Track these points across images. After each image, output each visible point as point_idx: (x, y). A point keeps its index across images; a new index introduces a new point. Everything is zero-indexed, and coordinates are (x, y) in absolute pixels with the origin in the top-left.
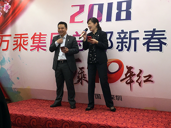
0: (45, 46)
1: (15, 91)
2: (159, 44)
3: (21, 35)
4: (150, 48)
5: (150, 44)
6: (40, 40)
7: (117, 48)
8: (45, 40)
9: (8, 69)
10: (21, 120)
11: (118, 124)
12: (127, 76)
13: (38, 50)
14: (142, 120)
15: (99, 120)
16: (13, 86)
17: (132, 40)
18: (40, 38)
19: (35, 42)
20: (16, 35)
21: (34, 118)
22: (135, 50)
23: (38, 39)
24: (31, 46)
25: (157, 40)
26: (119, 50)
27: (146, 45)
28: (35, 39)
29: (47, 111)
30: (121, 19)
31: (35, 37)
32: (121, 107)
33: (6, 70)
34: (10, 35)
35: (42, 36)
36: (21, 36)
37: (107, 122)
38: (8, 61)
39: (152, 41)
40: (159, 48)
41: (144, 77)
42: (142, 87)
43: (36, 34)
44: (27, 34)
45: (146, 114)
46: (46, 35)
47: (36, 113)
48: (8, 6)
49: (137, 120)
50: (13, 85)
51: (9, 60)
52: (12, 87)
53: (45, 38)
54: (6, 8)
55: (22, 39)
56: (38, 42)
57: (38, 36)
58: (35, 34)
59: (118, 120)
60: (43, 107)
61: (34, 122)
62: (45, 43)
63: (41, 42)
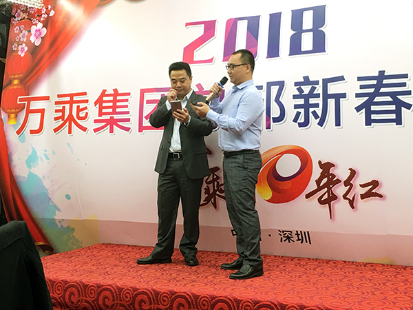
0: (128, 120)
1: (62, 226)
2: (393, 107)
3: (72, 95)
4: (374, 117)
5: (372, 107)
6: (114, 107)
7: (295, 120)
8: (126, 106)
9: (44, 177)
10: (76, 294)
11: (301, 298)
12: (321, 185)
13: (111, 131)
14: (358, 288)
15: (256, 291)
16: (58, 216)
17: (329, 100)
18: (115, 101)
19: (104, 111)
20: (59, 96)
21: (107, 289)
22: (338, 123)
23: (111, 104)
24: (96, 121)
25: (389, 99)
26: (301, 125)
27: (364, 110)
28: (104, 105)
29: (137, 271)
30: (302, 50)
31: (105, 99)
32: (309, 259)
33: (41, 177)
34: (47, 98)
35: (118, 98)
36: (72, 98)
37: (275, 294)
38: (44, 158)
39: (377, 99)
40: (393, 116)
41: (360, 185)
42: (356, 209)
43: (106, 93)
44: (85, 94)
45: (369, 275)
46: (129, 94)
47: (110, 276)
48: (39, 30)
49: (346, 289)
50: (57, 212)
51: (45, 155)
52: (55, 218)
53: (127, 100)
54: (35, 35)
55: (75, 106)
56: (111, 110)
57: (111, 98)
58: (104, 94)
59: (301, 289)
60: (128, 262)
61: (106, 297)
62: (128, 113)
63: (118, 110)
